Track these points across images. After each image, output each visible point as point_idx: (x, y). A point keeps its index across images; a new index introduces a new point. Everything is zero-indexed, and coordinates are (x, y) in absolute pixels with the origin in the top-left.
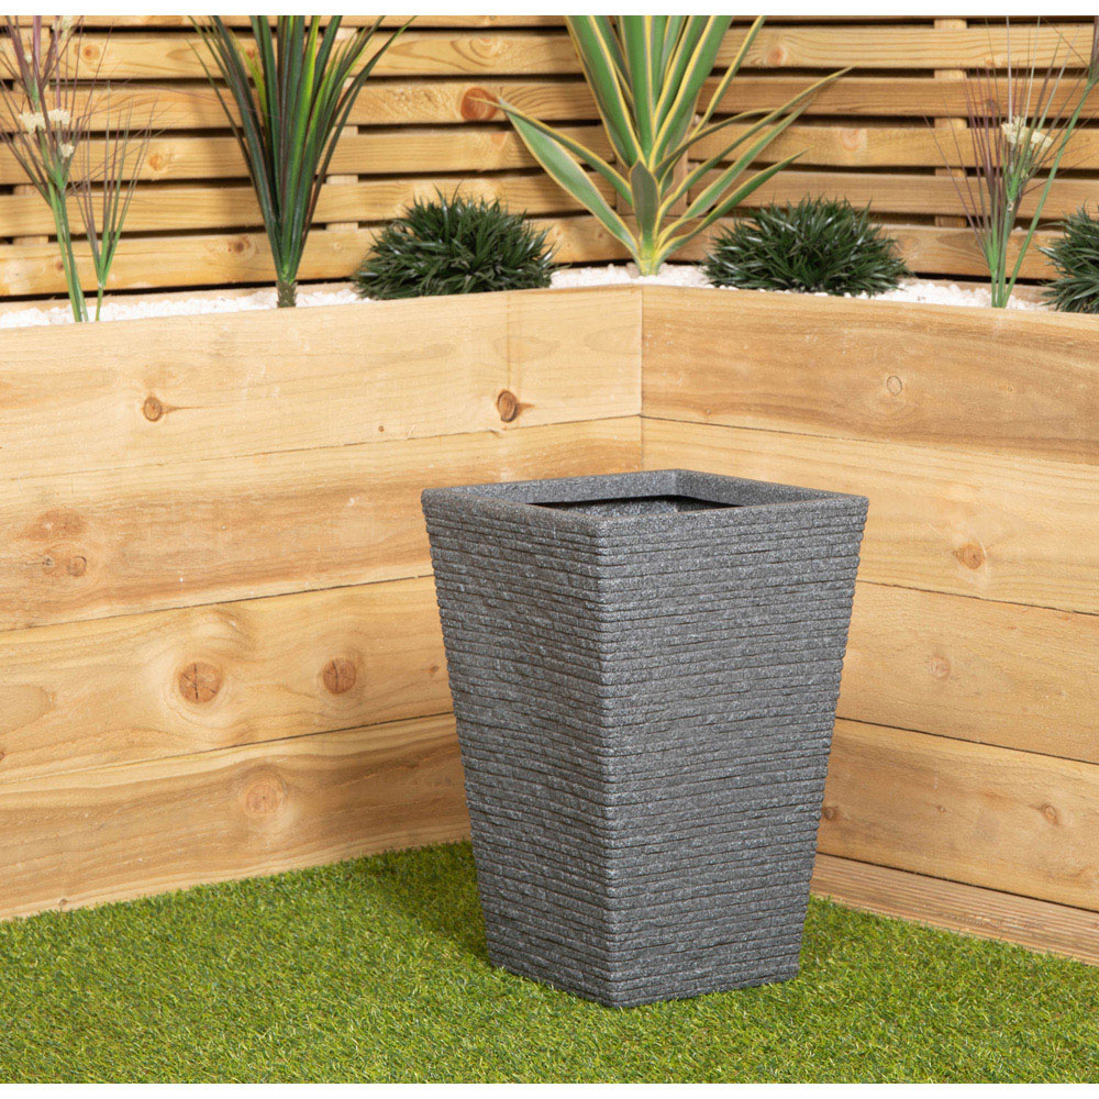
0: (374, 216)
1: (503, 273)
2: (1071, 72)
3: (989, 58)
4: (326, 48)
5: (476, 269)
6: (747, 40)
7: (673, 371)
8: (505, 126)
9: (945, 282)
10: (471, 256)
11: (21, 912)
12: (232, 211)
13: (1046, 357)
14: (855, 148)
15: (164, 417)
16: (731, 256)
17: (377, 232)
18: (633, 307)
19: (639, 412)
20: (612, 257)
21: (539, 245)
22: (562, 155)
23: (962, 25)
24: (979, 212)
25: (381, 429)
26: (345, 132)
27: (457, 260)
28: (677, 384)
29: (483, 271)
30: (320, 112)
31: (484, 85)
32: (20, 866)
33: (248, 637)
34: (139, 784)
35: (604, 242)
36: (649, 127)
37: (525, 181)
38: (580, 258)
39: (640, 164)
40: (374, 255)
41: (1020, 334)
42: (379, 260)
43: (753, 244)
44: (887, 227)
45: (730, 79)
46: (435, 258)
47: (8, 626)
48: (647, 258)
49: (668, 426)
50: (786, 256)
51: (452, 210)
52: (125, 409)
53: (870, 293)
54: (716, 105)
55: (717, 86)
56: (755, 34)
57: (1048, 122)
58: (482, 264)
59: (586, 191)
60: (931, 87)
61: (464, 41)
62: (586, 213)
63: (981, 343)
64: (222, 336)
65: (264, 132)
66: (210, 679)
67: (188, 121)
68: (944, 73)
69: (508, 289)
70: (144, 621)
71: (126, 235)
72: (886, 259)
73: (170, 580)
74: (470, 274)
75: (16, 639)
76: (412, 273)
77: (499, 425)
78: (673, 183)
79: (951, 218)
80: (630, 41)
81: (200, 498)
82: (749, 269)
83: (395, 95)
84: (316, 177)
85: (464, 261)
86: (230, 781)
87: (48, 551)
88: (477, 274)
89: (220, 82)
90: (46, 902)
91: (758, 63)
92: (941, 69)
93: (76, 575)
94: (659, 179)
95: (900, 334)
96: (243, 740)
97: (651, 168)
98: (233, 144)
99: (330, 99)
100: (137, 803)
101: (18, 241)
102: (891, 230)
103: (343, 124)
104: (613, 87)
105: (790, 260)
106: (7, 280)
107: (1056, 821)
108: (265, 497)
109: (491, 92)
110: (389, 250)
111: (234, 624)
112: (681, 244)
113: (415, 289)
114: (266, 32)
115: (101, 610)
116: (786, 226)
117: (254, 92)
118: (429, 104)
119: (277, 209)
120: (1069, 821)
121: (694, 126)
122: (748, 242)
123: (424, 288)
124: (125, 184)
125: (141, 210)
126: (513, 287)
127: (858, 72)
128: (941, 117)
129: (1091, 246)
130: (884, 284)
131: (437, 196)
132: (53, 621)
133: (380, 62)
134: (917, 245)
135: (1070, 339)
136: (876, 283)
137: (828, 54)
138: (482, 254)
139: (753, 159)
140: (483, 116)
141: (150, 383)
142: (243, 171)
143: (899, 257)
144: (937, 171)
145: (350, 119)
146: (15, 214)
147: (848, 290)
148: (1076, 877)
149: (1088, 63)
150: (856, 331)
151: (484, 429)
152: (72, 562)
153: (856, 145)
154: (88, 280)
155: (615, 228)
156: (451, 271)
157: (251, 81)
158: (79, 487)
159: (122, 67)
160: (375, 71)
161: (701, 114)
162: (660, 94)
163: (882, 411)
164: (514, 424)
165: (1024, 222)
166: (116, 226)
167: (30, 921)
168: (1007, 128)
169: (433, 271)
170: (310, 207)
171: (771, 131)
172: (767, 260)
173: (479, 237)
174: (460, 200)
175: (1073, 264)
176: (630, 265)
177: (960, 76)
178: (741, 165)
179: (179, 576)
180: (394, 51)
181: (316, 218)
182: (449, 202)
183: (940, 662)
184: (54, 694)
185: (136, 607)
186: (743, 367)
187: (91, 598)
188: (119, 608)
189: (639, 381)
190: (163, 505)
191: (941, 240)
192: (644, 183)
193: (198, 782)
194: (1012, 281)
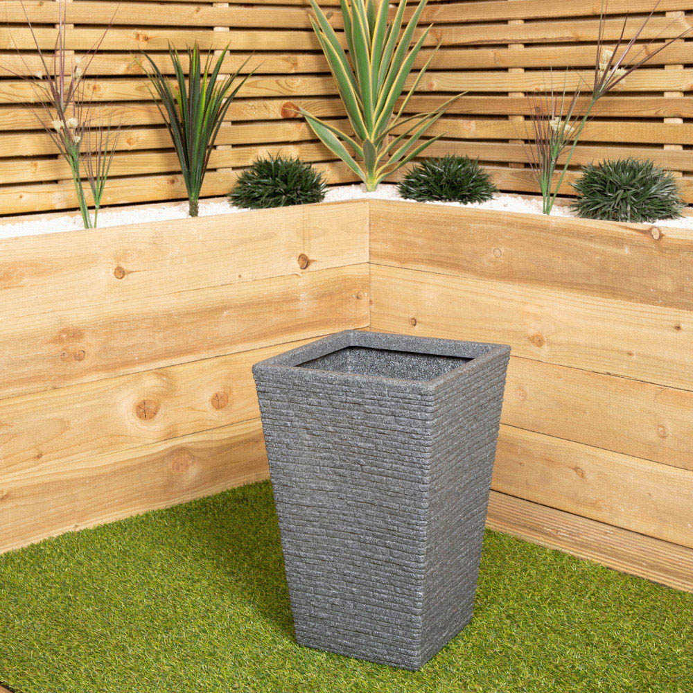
0: (239, 164)
1: (301, 194)
2: (583, 93)
3: (536, 86)
4: (212, 84)
5: (288, 193)
6: (418, 78)
7: (385, 241)
8: (303, 120)
9: (514, 195)
10: (285, 186)
11: (53, 534)
12: (168, 165)
13: (577, 242)
14: (470, 129)
15: (126, 276)
16: (412, 184)
17: (239, 173)
18: (365, 210)
19: (368, 261)
20: (353, 180)
21: (319, 179)
22: (329, 134)
23: (522, 71)
24: (537, 162)
25: (240, 276)
26: (223, 124)
27: (278, 188)
28: (387, 248)
29: (291, 194)
30: (209, 119)
31: (292, 101)
32: (52, 511)
33: (172, 385)
34: (115, 464)
35: (349, 174)
36: (371, 121)
37: (312, 146)
38: (338, 181)
39: (368, 140)
40: (239, 185)
41: (564, 230)
42: (240, 188)
43: (423, 178)
44: (487, 167)
45: (410, 96)
46: (268, 187)
47: (42, 389)
48: (371, 183)
49: (382, 268)
50: (439, 184)
51: (276, 163)
52: (105, 274)
53: (480, 202)
54: (403, 109)
55: (404, 100)
56: (422, 75)
57: (573, 118)
58: (291, 190)
59: (341, 150)
60: (507, 101)
61: (282, 80)
62: (340, 160)
63: (544, 233)
64: (156, 233)
65: (181, 126)
66: (152, 407)
67: (146, 121)
68: (513, 94)
69: (304, 203)
70: (117, 381)
71: (110, 178)
72: (487, 185)
73: (130, 359)
74: (285, 195)
75: (46, 395)
76: (256, 195)
77: (299, 271)
78: (383, 147)
79: (517, 164)
80: (362, 80)
81: (145, 316)
82: (421, 191)
83: (249, 106)
84: (208, 147)
85: (281, 189)
86: (164, 457)
87: (64, 349)
88: (288, 195)
89: (159, 101)
90: (65, 528)
91: (422, 89)
92: (511, 92)
93: (80, 360)
94: (376, 146)
95: (500, 227)
96: (170, 436)
97: (372, 141)
98: (166, 131)
99: (214, 109)
100: (115, 473)
101: (60, 182)
102: (488, 169)
103: (221, 121)
104: (354, 102)
105: (441, 187)
106: (54, 202)
107: (582, 475)
108: (179, 314)
109: (296, 105)
110: (245, 183)
111: (165, 379)
112: (387, 176)
113: (257, 202)
114: (182, 76)
115: (93, 377)
116: (438, 169)
117: (177, 106)
118: (266, 110)
119: (188, 164)
120: (590, 477)
121: (393, 119)
122: (420, 177)
123: (262, 202)
124: (109, 152)
125: (117, 165)
126: (306, 201)
127: (470, 93)
128: (512, 115)
129: (597, 183)
130: (486, 197)
131: (268, 156)
132: (68, 384)
133: (239, 91)
134: (500, 177)
135: (591, 233)
136: (482, 196)
137: (455, 85)
138: (291, 185)
139: (421, 134)
140: (292, 115)
141: (118, 259)
142: (172, 145)
143: (492, 182)
144: (510, 141)
145: (225, 118)
146: (57, 169)
147: (469, 201)
148: (593, 505)
149: (593, 89)
150: (478, 226)
151: (291, 273)
152: (77, 353)
153: (470, 128)
154: (90, 201)
155: (356, 168)
156: (275, 194)
157: (176, 101)
158: (79, 315)
159: (113, 95)
160: (237, 95)
161: (396, 113)
162: (376, 104)
163: (491, 265)
164: (307, 270)
165: (560, 167)
166: (105, 173)
167: (57, 540)
168: (552, 123)
169: (267, 194)
170: (205, 162)
171: (429, 121)
172: (430, 186)
173: (289, 177)
174: (280, 158)
175: (588, 192)
176: (362, 184)
177: (522, 95)
178: (415, 137)
179: (135, 357)
180: (247, 85)
181: (209, 166)
182: (275, 159)
183: (521, 392)
184: (69, 422)
185: (112, 374)
186: (419, 241)
187: (88, 371)
188: (103, 375)
189: (368, 246)
190: (125, 322)
191: (512, 174)
192: (370, 149)
193: (145, 460)
194: (555, 195)
